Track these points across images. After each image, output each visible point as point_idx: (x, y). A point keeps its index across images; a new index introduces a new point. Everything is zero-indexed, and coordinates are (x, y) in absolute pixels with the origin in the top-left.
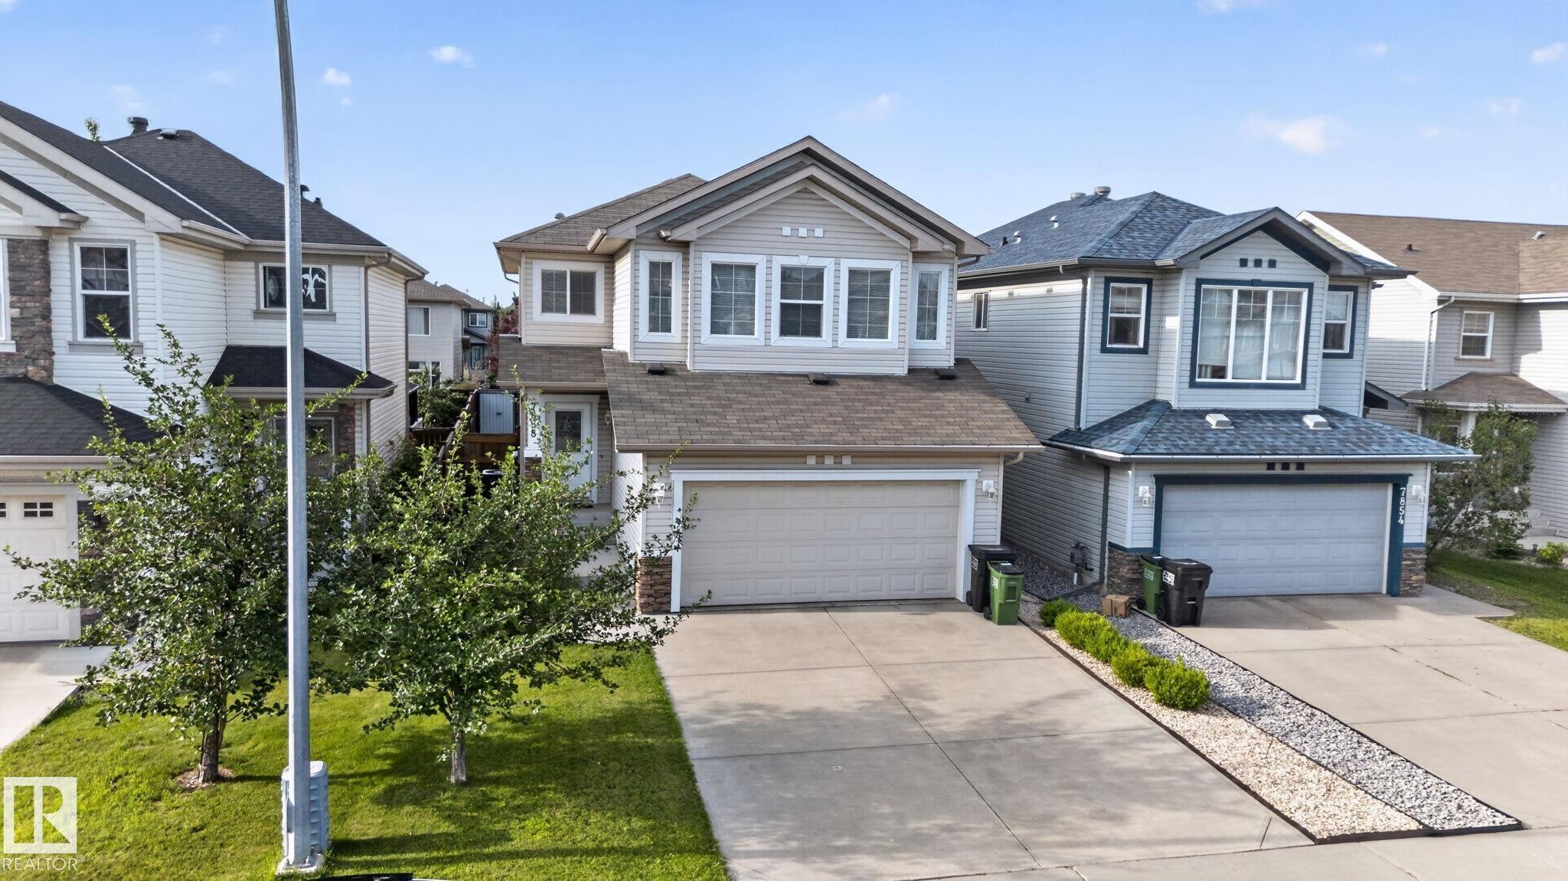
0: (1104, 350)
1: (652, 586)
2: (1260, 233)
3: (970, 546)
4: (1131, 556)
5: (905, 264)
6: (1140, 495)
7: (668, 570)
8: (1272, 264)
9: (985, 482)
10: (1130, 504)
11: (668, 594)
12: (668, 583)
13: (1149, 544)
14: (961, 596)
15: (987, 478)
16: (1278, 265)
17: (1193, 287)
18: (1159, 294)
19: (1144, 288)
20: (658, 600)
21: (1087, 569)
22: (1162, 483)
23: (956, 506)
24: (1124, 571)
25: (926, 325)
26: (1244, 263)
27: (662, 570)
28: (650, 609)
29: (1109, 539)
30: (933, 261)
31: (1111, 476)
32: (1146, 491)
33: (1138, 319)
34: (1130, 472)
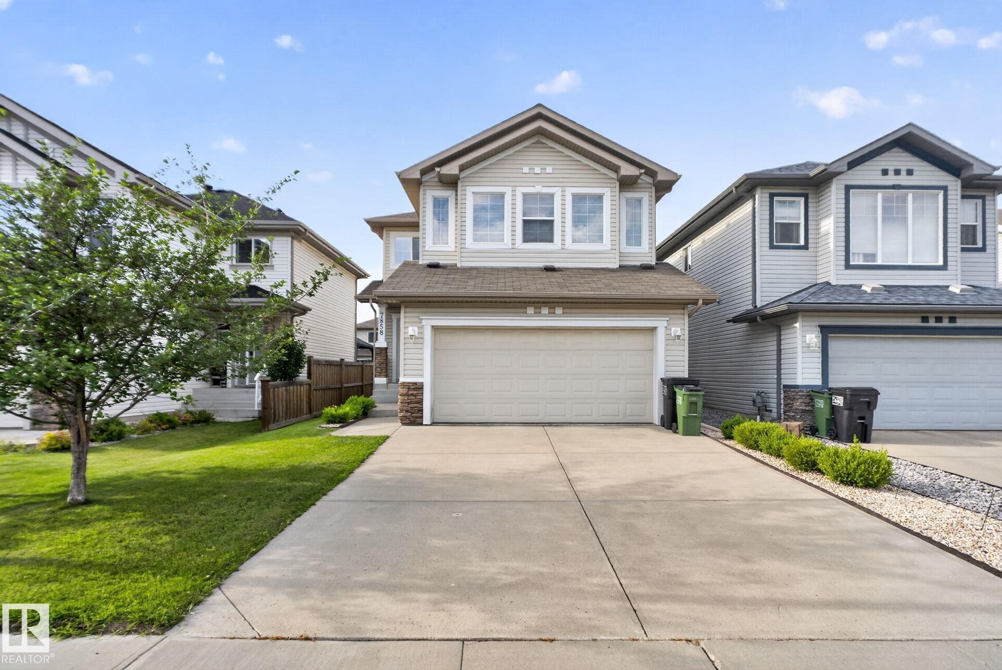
0: (772, 247)
1: (409, 403)
2: (896, 149)
3: (661, 379)
4: (803, 392)
5: (614, 190)
6: (808, 342)
7: (420, 392)
8: (910, 172)
9: (673, 329)
10: (799, 350)
11: (421, 410)
12: (421, 402)
13: (819, 382)
14: (657, 421)
15: (676, 325)
16: (915, 173)
17: (843, 192)
18: (815, 205)
19: (802, 200)
20: (414, 415)
21: (767, 411)
22: (826, 331)
23: (652, 350)
24: (798, 404)
25: (633, 236)
26: (885, 172)
27: (416, 392)
28: (407, 421)
29: (784, 382)
30: (637, 190)
31: (782, 333)
32: (813, 338)
33: (798, 224)
34: (797, 325)
